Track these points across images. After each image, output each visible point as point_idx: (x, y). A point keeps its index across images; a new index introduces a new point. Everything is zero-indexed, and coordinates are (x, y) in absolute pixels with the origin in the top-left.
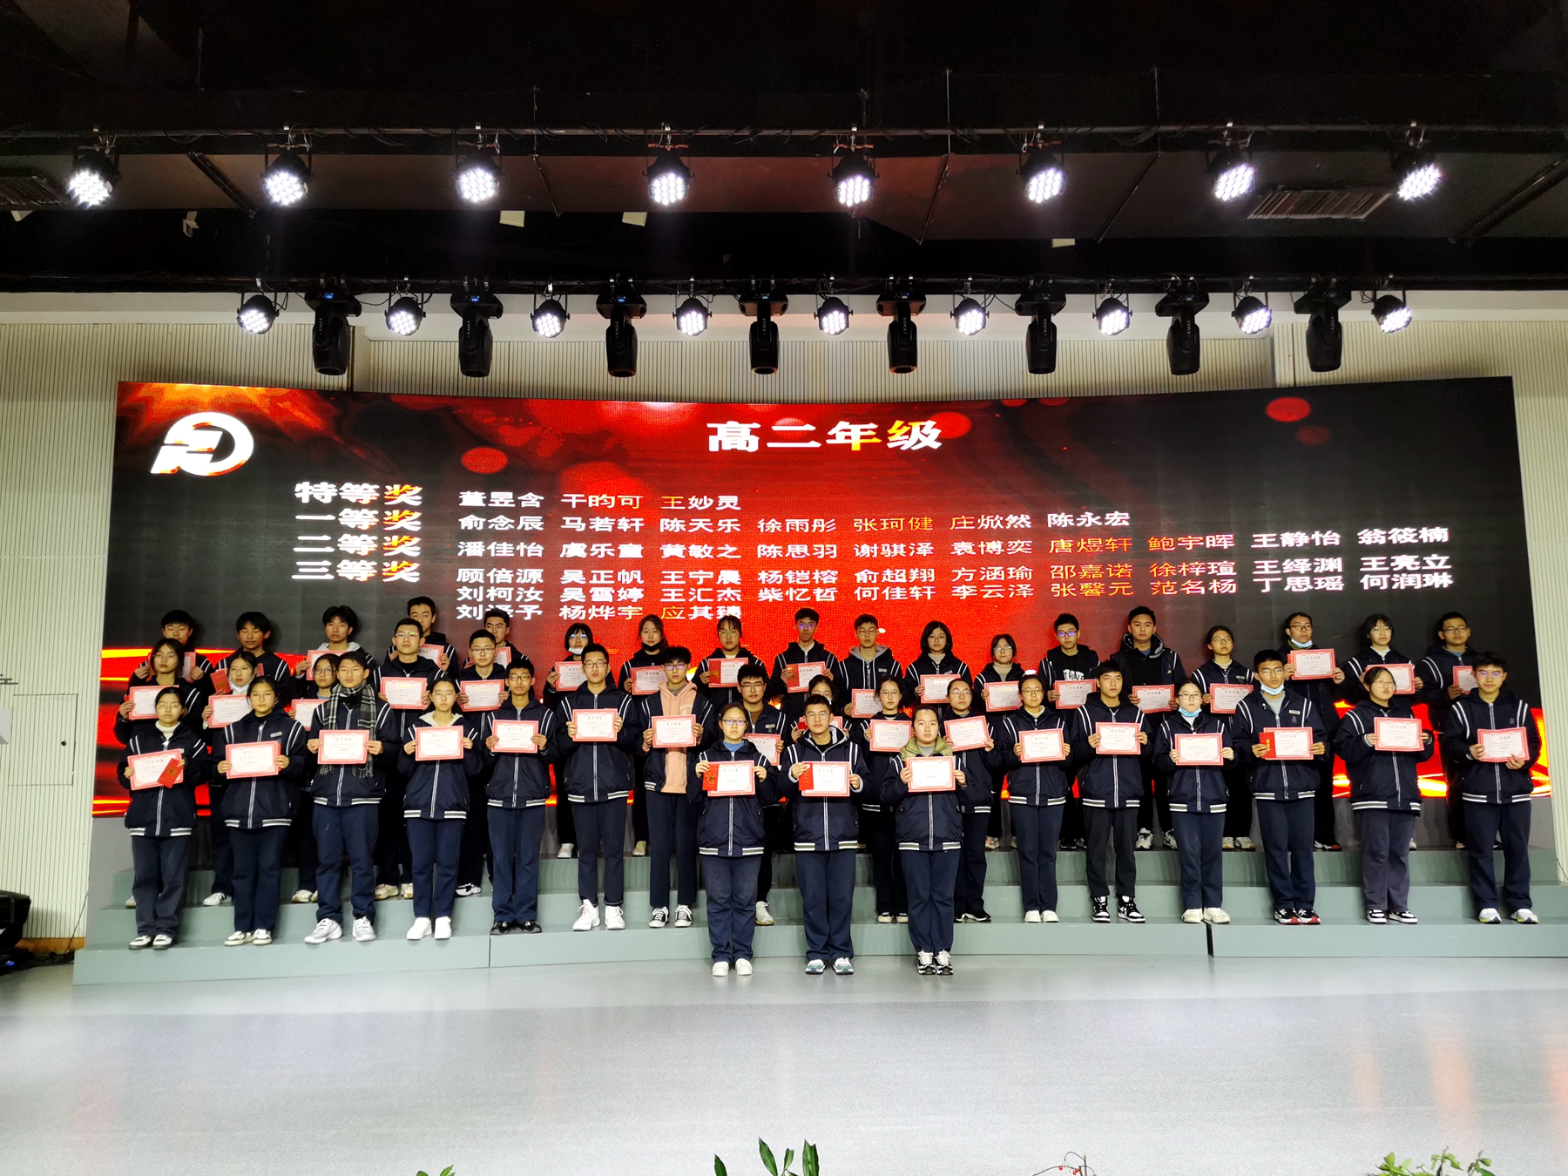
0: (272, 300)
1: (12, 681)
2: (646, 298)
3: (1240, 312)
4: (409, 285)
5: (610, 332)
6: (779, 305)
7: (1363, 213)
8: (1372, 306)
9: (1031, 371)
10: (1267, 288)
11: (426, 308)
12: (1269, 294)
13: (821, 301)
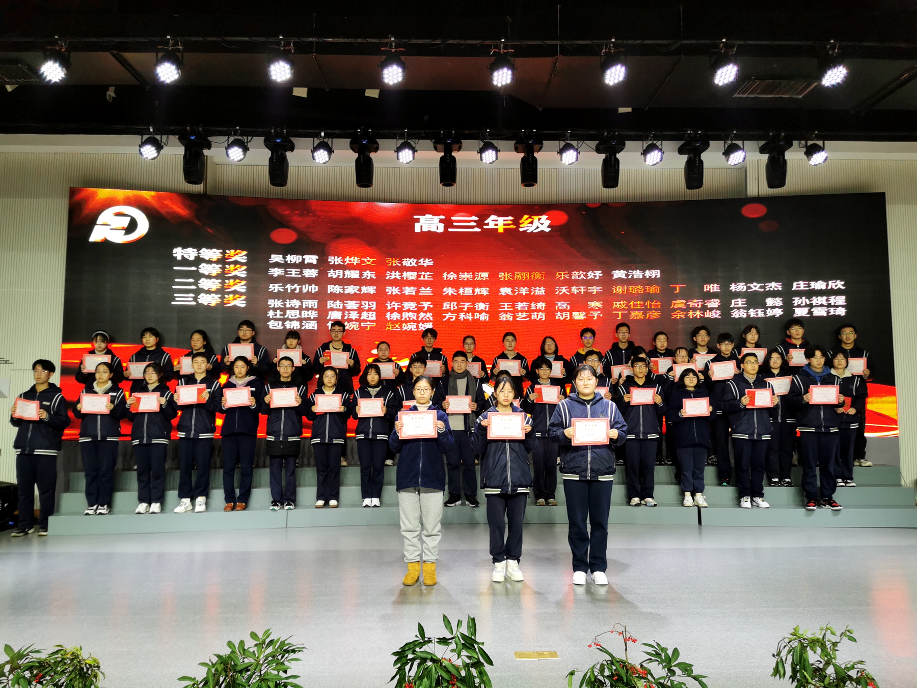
0: (159, 139)
1: (10, 362)
2: (379, 141)
3: (727, 153)
4: (239, 132)
5: (357, 161)
6: (456, 146)
7: (801, 95)
8: (804, 149)
9: (604, 187)
10: (743, 139)
11: (249, 145)
12: (745, 142)
13: (482, 144)
